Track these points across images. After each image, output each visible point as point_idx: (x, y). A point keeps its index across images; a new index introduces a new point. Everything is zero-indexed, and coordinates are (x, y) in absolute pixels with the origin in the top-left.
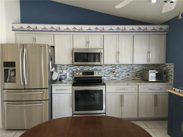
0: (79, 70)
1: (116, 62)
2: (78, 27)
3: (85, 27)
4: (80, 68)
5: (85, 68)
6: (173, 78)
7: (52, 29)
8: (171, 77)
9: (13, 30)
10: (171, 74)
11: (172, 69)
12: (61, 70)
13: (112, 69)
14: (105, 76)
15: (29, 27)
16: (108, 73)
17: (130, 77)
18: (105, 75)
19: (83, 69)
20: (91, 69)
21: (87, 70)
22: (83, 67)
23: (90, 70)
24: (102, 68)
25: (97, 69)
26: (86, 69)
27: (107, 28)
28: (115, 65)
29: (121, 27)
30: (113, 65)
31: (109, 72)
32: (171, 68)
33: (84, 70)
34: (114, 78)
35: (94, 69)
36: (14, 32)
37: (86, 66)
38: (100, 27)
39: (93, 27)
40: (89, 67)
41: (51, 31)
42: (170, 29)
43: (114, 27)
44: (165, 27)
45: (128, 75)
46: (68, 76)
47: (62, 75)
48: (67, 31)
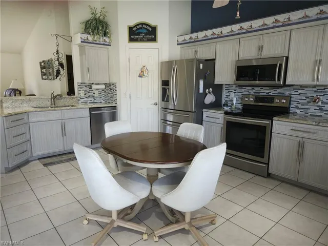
4: (254, 91)
5: (262, 90)
9: (178, 44)
12: (228, 92)
13: (315, 95)
14: (297, 108)
15: (191, 37)
16: (305, 101)
18: (300, 106)
19: (259, 93)
20: (272, 92)
21: (265, 94)
22: (259, 88)
23: (271, 94)
24: (293, 92)
25: (283, 93)
26: (264, 92)
28: (323, 88)
30: (318, 88)
31: (308, 100)
33: (261, 94)
34: (318, 113)
35: (279, 93)
36: (179, 46)
37: (264, 88)
40: (270, 89)
41: (212, 39)
46: (235, 102)
47: (228, 100)
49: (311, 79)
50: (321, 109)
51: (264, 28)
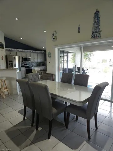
0: (22, 64)
1: (34, 61)
3: (26, 51)
7: (16, 51)
17: (36, 65)
26: (25, 63)
38: (30, 51)
48: (21, 51)
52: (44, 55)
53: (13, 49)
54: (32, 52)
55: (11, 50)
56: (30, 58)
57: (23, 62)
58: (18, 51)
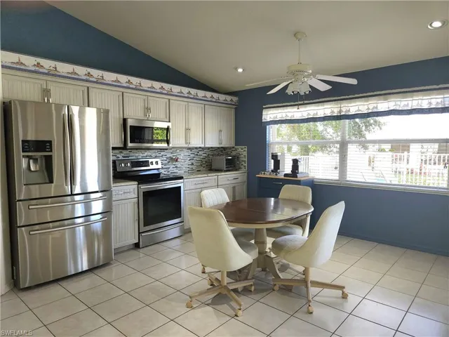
0: (121, 158)
1: (186, 143)
2: (135, 81)
3: (146, 83)
4: (123, 155)
6: (246, 165)
7: (88, 78)
8: (243, 163)
10: (244, 159)
11: (245, 153)
15: (38, 64)
16: (166, 162)
17: (194, 167)
19: (128, 157)
27: (176, 89)
29: (193, 91)
31: (168, 160)
32: (243, 151)
33: (130, 158)
38: (167, 86)
39: (157, 85)
41: (87, 81)
42: (239, 101)
43: (185, 90)
44: (235, 99)
45: (192, 164)
48: (116, 85)
49: (184, 142)
50: (176, 167)
51: (151, 91)
52: (233, 111)
53: (64, 68)
54: (180, 96)
55: (53, 74)
56: (164, 125)
57: (125, 147)
58: (99, 82)
